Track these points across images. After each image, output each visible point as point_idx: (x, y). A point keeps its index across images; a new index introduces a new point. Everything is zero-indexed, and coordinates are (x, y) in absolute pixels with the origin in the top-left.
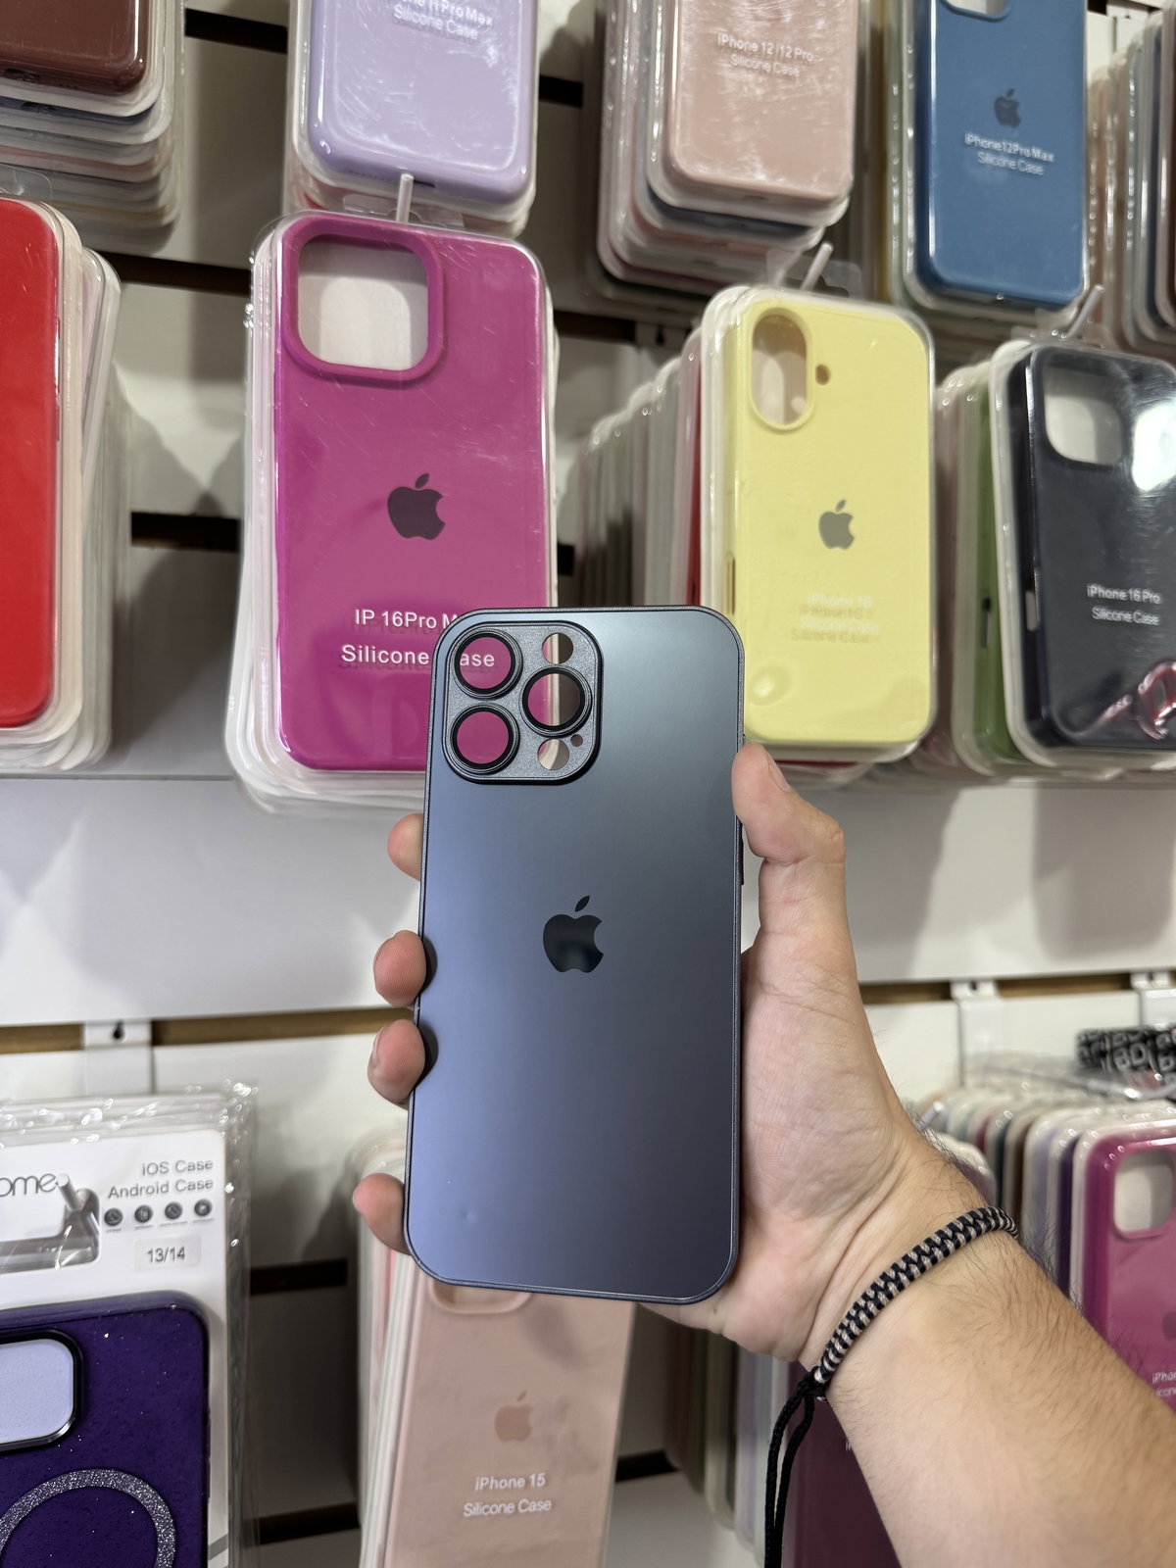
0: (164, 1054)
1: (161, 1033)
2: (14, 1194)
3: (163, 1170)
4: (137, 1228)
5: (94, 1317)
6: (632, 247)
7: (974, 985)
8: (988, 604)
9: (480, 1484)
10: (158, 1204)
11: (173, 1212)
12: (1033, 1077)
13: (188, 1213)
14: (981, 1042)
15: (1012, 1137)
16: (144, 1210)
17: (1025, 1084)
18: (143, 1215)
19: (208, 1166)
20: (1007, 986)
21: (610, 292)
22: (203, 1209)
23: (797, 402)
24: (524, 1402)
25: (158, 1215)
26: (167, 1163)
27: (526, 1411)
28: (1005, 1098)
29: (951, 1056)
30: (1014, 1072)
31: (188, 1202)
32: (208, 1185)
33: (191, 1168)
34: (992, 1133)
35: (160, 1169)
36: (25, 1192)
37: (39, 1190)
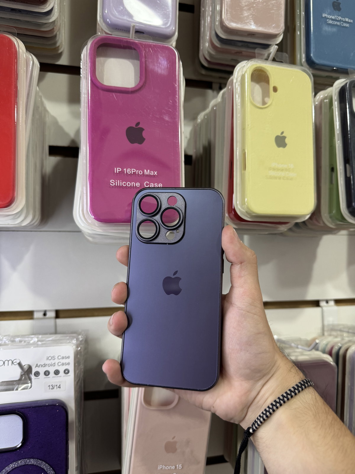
0: (59, 321)
1: (58, 314)
2: (4, 365)
3: (54, 359)
4: (45, 378)
5: (30, 408)
6: (210, 55)
7: (327, 302)
8: (333, 169)
9: (159, 468)
10: (52, 370)
11: (57, 372)
12: (348, 332)
13: (62, 373)
14: (330, 320)
15: (341, 352)
16: (47, 372)
17: (345, 334)
18: (47, 373)
19: (68, 357)
20: (338, 302)
21: (203, 72)
22: (67, 372)
23: (266, 99)
24: (175, 440)
25: (52, 374)
26: (55, 356)
27: (175, 443)
28: (339, 339)
29: (320, 326)
30: (341, 331)
31: (62, 369)
32: (68, 364)
33: (63, 358)
34: (334, 351)
35: (52, 358)
36: (8, 365)
37: (13, 364)
